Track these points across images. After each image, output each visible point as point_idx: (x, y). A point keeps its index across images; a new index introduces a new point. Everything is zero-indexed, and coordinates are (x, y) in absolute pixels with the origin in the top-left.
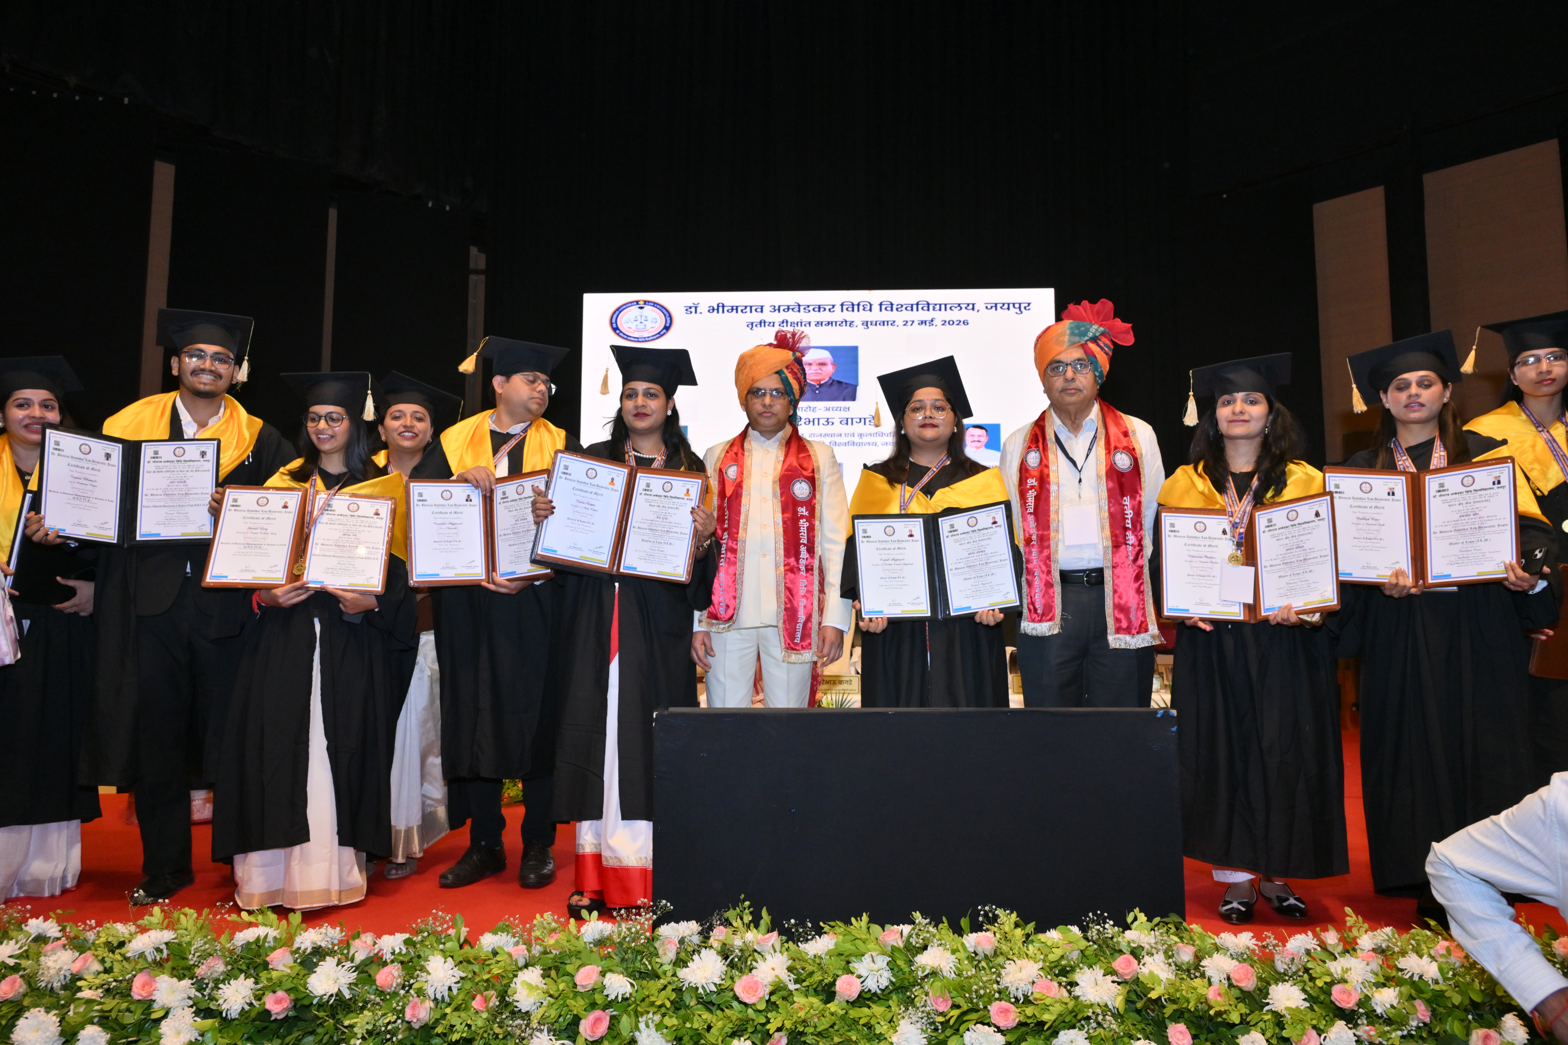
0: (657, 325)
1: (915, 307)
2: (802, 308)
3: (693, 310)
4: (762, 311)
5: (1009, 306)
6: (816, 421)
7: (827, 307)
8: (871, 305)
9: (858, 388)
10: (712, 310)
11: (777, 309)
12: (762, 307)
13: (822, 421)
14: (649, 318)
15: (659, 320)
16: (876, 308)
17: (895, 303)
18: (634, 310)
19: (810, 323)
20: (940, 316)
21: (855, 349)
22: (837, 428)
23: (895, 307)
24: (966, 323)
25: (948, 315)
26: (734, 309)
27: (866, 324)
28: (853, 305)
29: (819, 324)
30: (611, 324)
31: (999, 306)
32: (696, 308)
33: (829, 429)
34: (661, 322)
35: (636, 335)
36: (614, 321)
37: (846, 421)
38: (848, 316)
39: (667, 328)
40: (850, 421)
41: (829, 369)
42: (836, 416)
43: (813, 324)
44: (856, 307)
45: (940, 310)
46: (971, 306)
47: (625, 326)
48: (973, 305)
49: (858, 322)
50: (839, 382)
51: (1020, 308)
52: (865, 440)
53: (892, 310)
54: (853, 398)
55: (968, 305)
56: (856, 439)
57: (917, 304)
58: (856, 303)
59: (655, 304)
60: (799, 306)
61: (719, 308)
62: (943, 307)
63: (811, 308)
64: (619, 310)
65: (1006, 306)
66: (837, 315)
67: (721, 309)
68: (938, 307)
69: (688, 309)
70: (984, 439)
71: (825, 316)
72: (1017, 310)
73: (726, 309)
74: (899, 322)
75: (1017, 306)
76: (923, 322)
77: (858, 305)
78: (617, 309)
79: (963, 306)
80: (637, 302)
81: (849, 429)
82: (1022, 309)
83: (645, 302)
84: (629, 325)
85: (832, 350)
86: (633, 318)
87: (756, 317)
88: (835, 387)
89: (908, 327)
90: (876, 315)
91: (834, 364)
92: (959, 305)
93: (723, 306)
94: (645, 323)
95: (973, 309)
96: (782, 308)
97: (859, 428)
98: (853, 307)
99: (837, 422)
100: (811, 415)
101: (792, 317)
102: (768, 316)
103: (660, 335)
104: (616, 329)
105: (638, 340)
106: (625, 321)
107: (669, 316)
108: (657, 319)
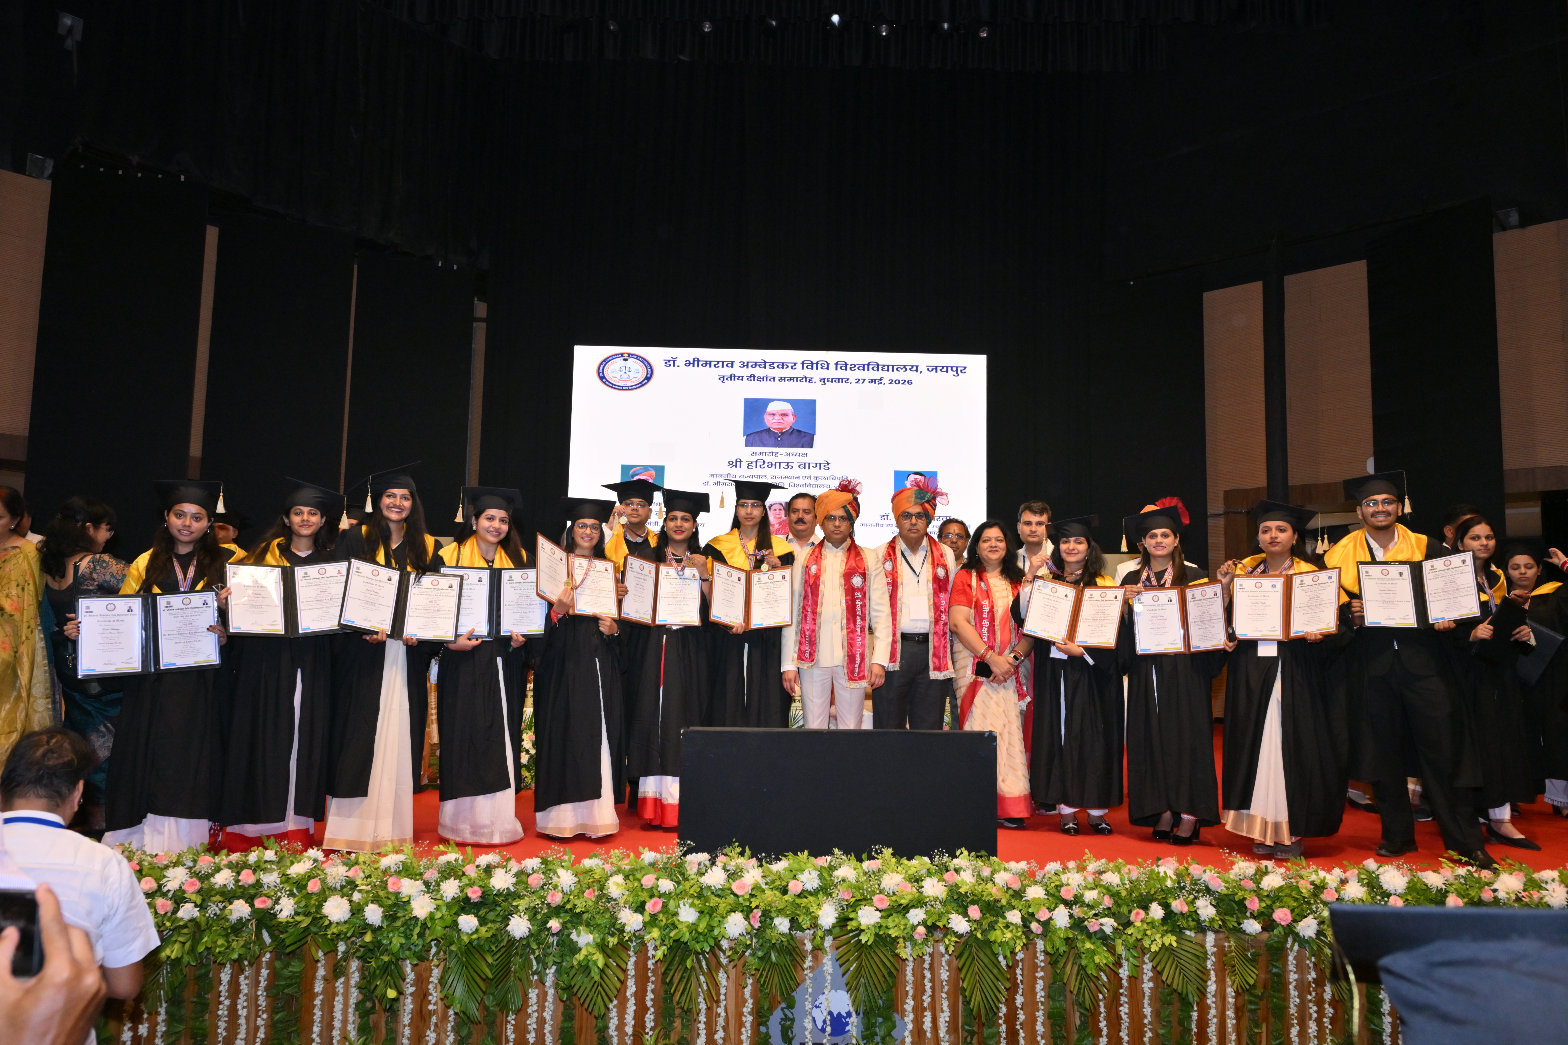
0: (639, 375)
1: (866, 367)
2: (767, 365)
3: (672, 363)
4: (732, 367)
5: (946, 369)
6: (778, 465)
7: (790, 365)
8: (828, 364)
9: (816, 437)
10: (688, 364)
11: (745, 365)
12: (733, 362)
13: (783, 465)
14: (633, 369)
15: (641, 371)
16: (832, 367)
17: (849, 363)
18: (619, 362)
19: (774, 378)
20: (888, 376)
21: (813, 402)
22: (796, 471)
23: (848, 367)
24: (910, 382)
25: (895, 375)
26: (708, 363)
27: (823, 381)
28: (812, 363)
29: (782, 379)
30: (599, 373)
31: (939, 369)
32: (674, 361)
33: (789, 473)
34: (642, 373)
35: (621, 384)
36: (601, 370)
37: (804, 466)
38: (808, 373)
39: (648, 379)
40: (807, 465)
41: (790, 420)
42: (795, 460)
43: (777, 379)
44: (815, 366)
45: (888, 370)
46: (914, 368)
47: (611, 375)
48: (917, 367)
49: (816, 379)
50: (799, 431)
51: (957, 371)
53: (846, 369)
54: (811, 446)
55: (912, 367)
56: (812, 482)
57: (868, 365)
58: (815, 362)
59: (638, 357)
60: (765, 362)
61: (695, 362)
62: (890, 368)
63: (775, 365)
64: (606, 361)
65: (945, 369)
66: (799, 372)
67: (696, 363)
68: (886, 368)
69: (667, 363)
71: (787, 373)
72: (955, 373)
73: (701, 363)
74: (852, 380)
75: (954, 369)
76: (872, 381)
77: (817, 363)
78: (604, 360)
79: (908, 368)
80: (622, 355)
81: (806, 472)
82: (959, 372)
83: (630, 355)
84: (615, 375)
85: (793, 402)
86: (618, 369)
87: (727, 371)
88: (795, 435)
89: (860, 385)
90: (832, 373)
91: (795, 415)
92: (905, 366)
93: (698, 361)
94: (628, 373)
95: (917, 371)
96: (750, 364)
97: (815, 472)
98: (812, 365)
99: (796, 466)
100: (773, 460)
101: (759, 372)
102: (737, 371)
103: (641, 385)
104: (602, 378)
105: (622, 388)
106: (611, 371)
107: (650, 368)
108: (639, 371)
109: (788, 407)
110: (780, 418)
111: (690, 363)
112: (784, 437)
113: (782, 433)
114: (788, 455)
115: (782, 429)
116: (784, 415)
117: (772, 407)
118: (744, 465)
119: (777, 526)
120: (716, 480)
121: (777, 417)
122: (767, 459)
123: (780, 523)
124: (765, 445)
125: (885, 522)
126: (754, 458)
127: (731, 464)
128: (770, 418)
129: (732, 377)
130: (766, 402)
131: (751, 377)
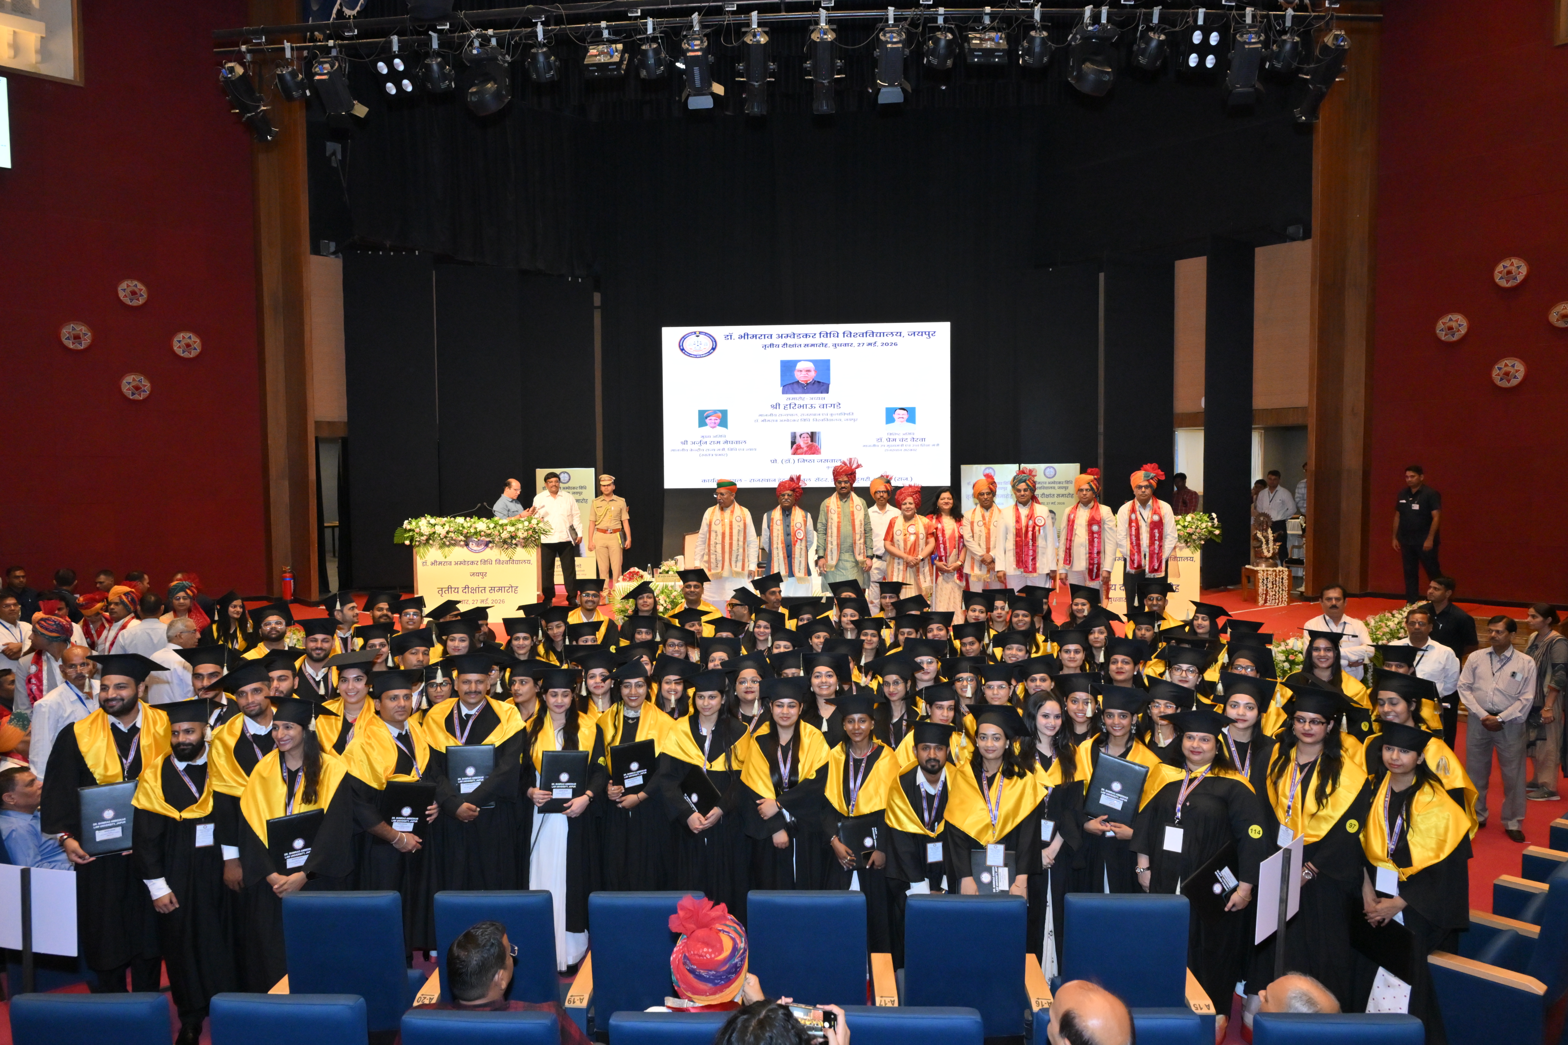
0: (708, 347)
1: (865, 334)
2: (796, 335)
3: (729, 337)
4: (771, 338)
6: (805, 406)
7: (811, 335)
8: (838, 333)
10: (740, 337)
11: (780, 336)
12: (771, 335)
13: (808, 406)
14: (703, 343)
16: (841, 335)
17: (853, 332)
18: (693, 338)
20: (880, 340)
21: (828, 362)
22: (818, 410)
23: (852, 335)
24: (896, 344)
25: (885, 339)
26: (755, 336)
27: (835, 345)
28: (827, 333)
29: (806, 346)
30: (680, 347)
31: (915, 334)
32: (731, 336)
33: (813, 411)
34: (709, 345)
35: (695, 353)
36: (681, 344)
37: (823, 406)
38: (824, 340)
39: (714, 349)
40: (825, 406)
41: (812, 374)
42: (817, 403)
43: (802, 346)
45: (880, 336)
46: (899, 334)
47: (688, 348)
49: (830, 345)
50: (819, 382)
52: (834, 417)
53: (851, 337)
54: (827, 391)
55: (897, 333)
56: (829, 417)
59: (706, 334)
60: (794, 334)
61: (745, 336)
62: (882, 334)
63: (801, 336)
64: (684, 338)
65: (920, 334)
66: (818, 340)
68: (878, 334)
69: (726, 337)
70: (906, 417)
71: (810, 341)
72: (928, 336)
73: (749, 336)
74: (855, 344)
75: (927, 334)
76: (870, 344)
77: (830, 333)
79: (894, 334)
80: (695, 333)
81: (825, 411)
82: (930, 335)
83: (700, 333)
84: (691, 347)
85: (814, 362)
86: (693, 343)
87: (768, 341)
89: (861, 347)
90: (841, 340)
91: (815, 371)
92: (892, 333)
94: (700, 346)
96: (784, 336)
97: (830, 410)
98: (828, 335)
99: (817, 406)
100: (802, 403)
101: (790, 341)
102: (775, 341)
103: (709, 353)
104: (682, 350)
105: (696, 356)
106: (687, 345)
107: (714, 341)
108: (707, 344)
109: (811, 366)
111: (742, 337)
112: (809, 386)
113: (807, 384)
115: (807, 381)
116: (809, 371)
117: (799, 366)
118: (782, 407)
119: (805, 449)
120: (763, 418)
121: (804, 373)
122: (797, 402)
123: (807, 447)
124: (795, 393)
125: (880, 444)
126: (788, 402)
127: (772, 406)
128: (799, 373)
129: (772, 345)
130: (795, 362)
131: (785, 345)
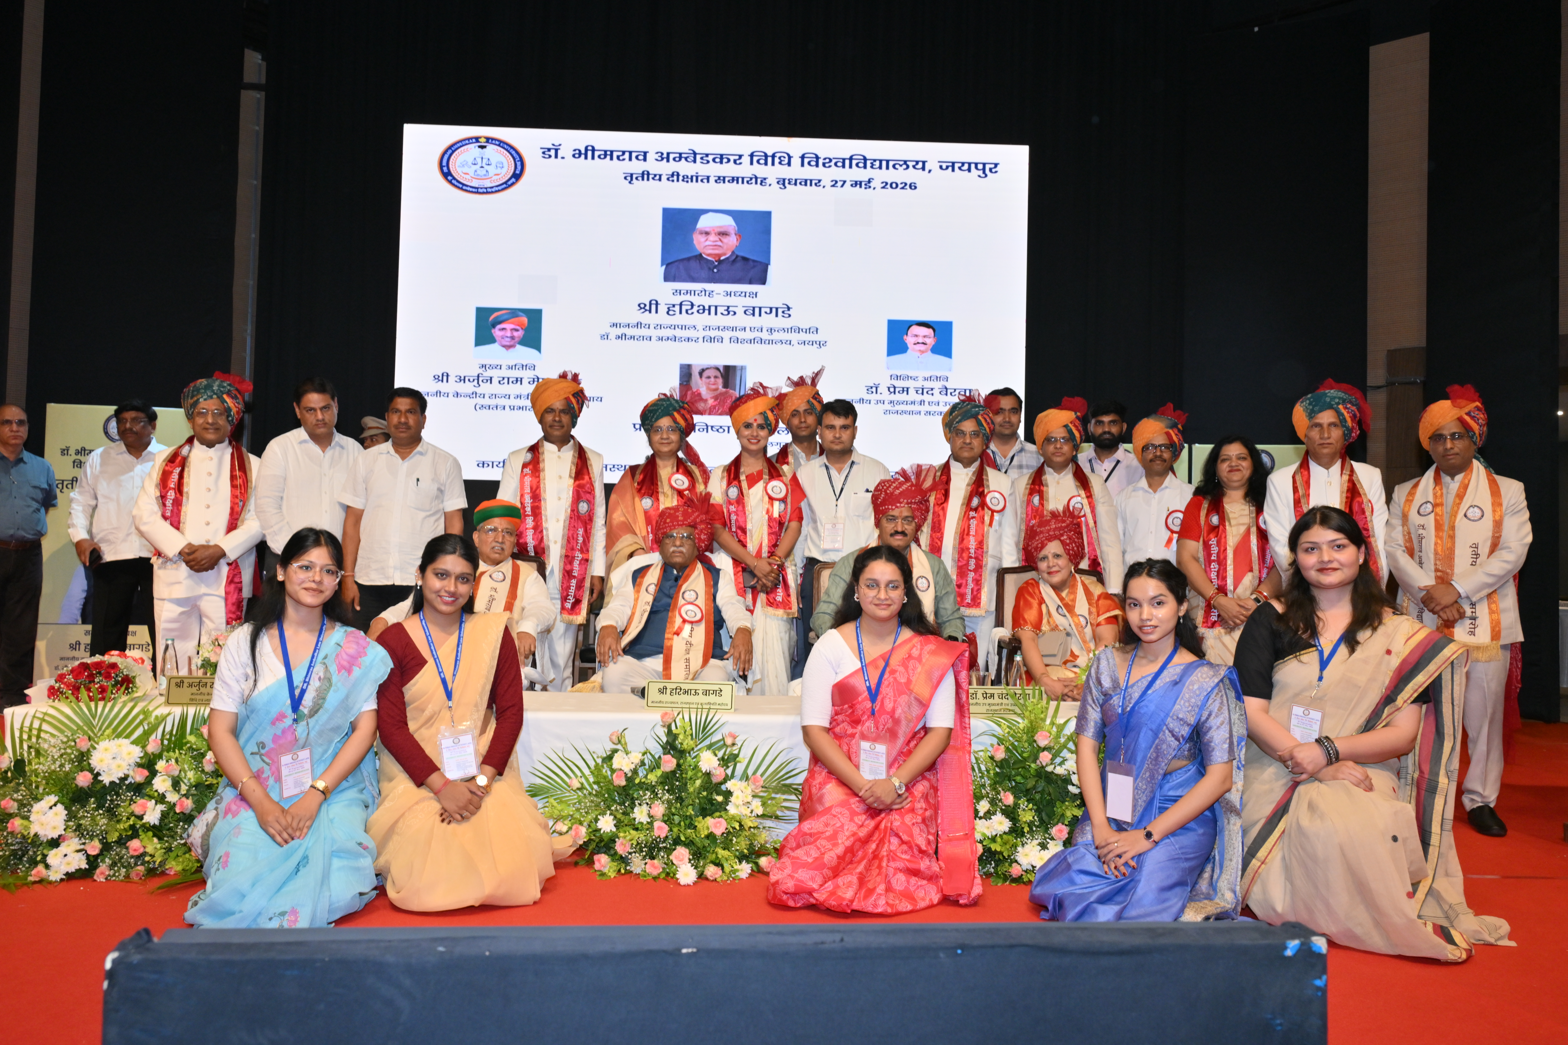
0: (504, 170)
1: (847, 162)
2: (698, 157)
3: (553, 153)
4: (645, 160)
5: (968, 166)
6: (713, 309)
7: (732, 158)
8: (790, 157)
9: (771, 269)
10: (577, 154)
11: (664, 157)
12: (645, 153)
13: (720, 310)
14: (493, 161)
15: (506, 165)
16: (796, 161)
17: (822, 155)
18: (472, 150)
19: (708, 178)
20: (880, 176)
21: (767, 215)
22: (741, 320)
23: (821, 162)
24: (913, 186)
25: (891, 175)
26: (608, 154)
27: (782, 182)
28: (766, 156)
29: (720, 179)
30: (441, 167)
31: (957, 166)
32: (556, 150)
33: (729, 321)
34: (508, 167)
35: (475, 183)
36: (444, 163)
37: (752, 311)
38: (760, 170)
39: (517, 176)
40: (757, 310)
41: (732, 241)
42: (739, 303)
43: (712, 180)
44: (770, 160)
45: (880, 167)
46: (920, 165)
47: (459, 170)
48: (924, 163)
49: (772, 180)
50: (745, 259)
51: (984, 170)
52: (776, 336)
53: (817, 165)
54: (763, 281)
55: (917, 162)
56: (765, 335)
57: (851, 159)
58: (770, 153)
59: (501, 143)
60: (695, 154)
61: (588, 152)
62: (884, 163)
63: (710, 158)
64: (452, 149)
65: (966, 167)
66: (745, 169)
67: (590, 153)
68: (877, 164)
69: (546, 152)
70: (931, 341)
71: (728, 170)
72: (981, 173)
73: (597, 154)
74: (826, 182)
75: (980, 166)
76: (857, 184)
77: (773, 156)
78: (450, 147)
79: (911, 164)
80: (477, 139)
81: (755, 321)
82: (987, 171)
83: (489, 140)
84: (466, 170)
85: (737, 215)
86: (471, 160)
87: (637, 167)
88: (739, 265)
89: (838, 189)
90: (796, 171)
91: (739, 234)
92: (905, 162)
93: (593, 150)
94: (486, 167)
95: (923, 169)
96: (672, 156)
97: (768, 321)
98: (766, 159)
99: (740, 311)
100: (706, 301)
101: (685, 168)
102: (653, 166)
103: (507, 185)
104: (447, 175)
105: (476, 191)
106: (460, 165)
107: (519, 160)
108: (503, 165)
109: (728, 222)
110: (717, 238)
111: (580, 154)
112: (723, 267)
113: (720, 262)
114: (729, 294)
115: (719, 256)
116: (723, 234)
117: (704, 222)
118: (663, 309)
119: (711, 402)
120: (619, 331)
121: (713, 238)
122: (697, 300)
123: (716, 398)
124: (693, 280)
125: (874, 397)
126: (677, 300)
127: (642, 307)
128: (702, 238)
129: (645, 175)
130: (696, 214)
131: (674, 176)
